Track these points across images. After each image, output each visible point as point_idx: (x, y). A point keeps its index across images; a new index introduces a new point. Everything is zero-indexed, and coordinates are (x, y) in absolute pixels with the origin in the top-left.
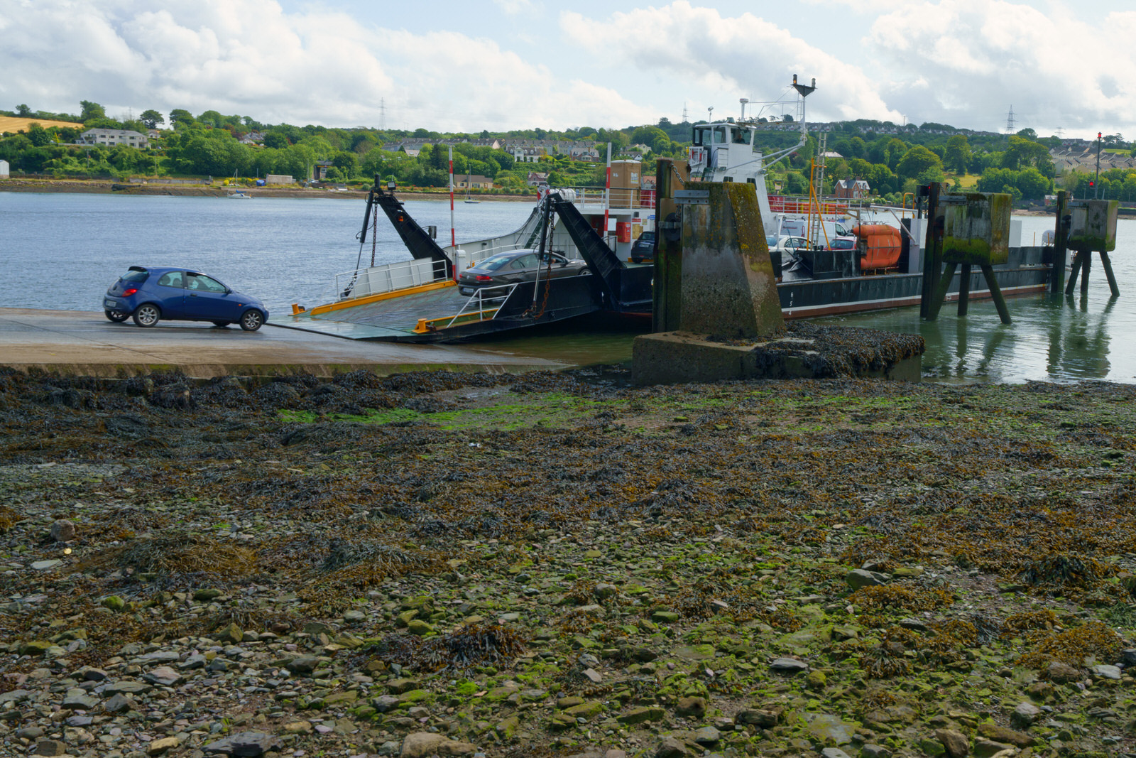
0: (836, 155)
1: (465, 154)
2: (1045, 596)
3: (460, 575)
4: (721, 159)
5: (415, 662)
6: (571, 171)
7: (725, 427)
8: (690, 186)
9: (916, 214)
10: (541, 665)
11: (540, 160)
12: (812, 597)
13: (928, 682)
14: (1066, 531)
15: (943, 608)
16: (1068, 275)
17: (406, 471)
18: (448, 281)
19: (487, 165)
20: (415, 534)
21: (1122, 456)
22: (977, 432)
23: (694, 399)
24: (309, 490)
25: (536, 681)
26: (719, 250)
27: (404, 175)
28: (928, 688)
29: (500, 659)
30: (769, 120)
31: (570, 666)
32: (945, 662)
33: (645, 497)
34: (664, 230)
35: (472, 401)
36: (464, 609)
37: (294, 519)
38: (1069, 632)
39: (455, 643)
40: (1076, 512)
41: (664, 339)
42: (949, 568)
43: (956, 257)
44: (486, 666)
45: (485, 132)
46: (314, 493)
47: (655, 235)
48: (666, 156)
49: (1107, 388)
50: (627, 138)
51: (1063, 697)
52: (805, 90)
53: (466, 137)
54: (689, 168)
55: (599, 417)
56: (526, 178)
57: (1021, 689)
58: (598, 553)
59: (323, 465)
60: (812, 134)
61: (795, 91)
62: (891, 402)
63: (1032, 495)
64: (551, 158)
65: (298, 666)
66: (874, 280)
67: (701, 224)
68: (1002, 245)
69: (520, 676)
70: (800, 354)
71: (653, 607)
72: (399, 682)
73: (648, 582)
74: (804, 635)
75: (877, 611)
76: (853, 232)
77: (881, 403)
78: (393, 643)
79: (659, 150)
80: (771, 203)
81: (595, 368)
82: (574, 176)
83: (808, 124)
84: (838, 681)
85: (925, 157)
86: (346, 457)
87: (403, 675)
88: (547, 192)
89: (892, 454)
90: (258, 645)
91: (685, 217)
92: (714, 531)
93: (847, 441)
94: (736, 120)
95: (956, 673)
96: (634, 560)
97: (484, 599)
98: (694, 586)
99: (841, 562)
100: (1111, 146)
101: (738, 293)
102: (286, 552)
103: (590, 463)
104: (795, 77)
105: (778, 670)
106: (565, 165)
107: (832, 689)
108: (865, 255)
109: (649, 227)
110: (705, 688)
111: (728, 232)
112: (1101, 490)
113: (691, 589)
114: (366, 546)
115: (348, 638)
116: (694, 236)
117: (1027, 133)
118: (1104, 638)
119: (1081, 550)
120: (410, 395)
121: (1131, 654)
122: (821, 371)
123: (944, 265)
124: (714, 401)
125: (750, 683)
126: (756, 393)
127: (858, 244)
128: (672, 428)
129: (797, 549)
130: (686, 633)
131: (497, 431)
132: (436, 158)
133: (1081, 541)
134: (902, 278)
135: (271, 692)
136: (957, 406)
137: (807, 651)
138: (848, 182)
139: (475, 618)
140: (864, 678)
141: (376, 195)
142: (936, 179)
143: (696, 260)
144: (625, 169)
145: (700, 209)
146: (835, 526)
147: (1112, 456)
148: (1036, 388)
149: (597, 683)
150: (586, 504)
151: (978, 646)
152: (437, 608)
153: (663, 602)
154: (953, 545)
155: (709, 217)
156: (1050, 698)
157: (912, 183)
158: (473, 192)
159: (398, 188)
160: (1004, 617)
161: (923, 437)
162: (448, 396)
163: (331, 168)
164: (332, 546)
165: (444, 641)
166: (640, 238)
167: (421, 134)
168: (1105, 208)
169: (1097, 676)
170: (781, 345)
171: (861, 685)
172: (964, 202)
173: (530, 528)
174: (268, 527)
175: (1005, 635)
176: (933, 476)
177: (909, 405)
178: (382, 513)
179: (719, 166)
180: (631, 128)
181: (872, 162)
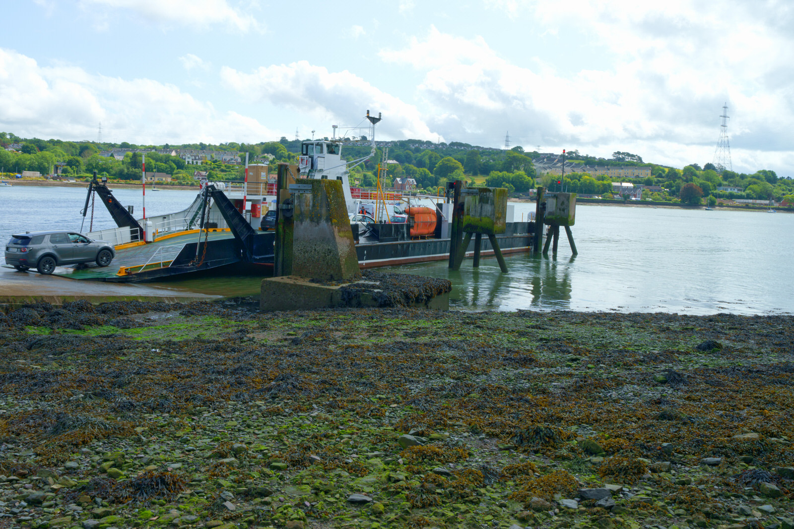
0: (395, 162)
1: (153, 159)
2: (529, 453)
3: (143, 438)
4: (320, 164)
5: (111, 497)
6: (223, 171)
7: (321, 339)
8: (299, 181)
9: (446, 200)
10: (195, 499)
11: (202, 163)
12: (376, 453)
13: (451, 511)
14: (543, 410)
15: (462, 461)
16: (544, 240)
17: (109, 368)
18: (140, 242)
19: (168, 166)
20: (114, 410)
21: (579, 360)
22: (485, 344)
23: (301, 320)
24: (44, 380)
25: (191, 509)
26: (318, 223)
27: (113, 172)
28: (451, 514)
29: (168, 495)
30: (351, 140)
31: (215, 499)
32: (463, 497)
33: (267, 386)
34: (283, 210)
35: (154, 321)
36: (145, 460)
37: (34, 399)
38: (544, 477)
39: (138, 484)
40: (549, 397)
41: (282, 281)
42: (466, 434)
43: (472, 228)
44: (159, 499)
45: (167, 145)
46: (47, 382)
47: (277, 212)
48: (285, 161)
49: (569, 315)
50: (259, 150)
51: (540, 521)
52: (374, 120)
53: (154, 148)
54: (299, 170)
55: (238, 332)
56: (193, 175)
57: (512, 515)
58: (235, 423)
59: (54, 363)
60: (379, 149)
61: (368, 120)
62: (430, 324)
63: (521, 385)
64: (209, 162)
65: (33, 499)
66: (419, 243)
67: (307, 206)
68: (501, 221)
69: (181, 506)
70: (370, 291)
71: (271, 460)
72: (100, 510)
73: (268, 443)
74: (370, 478)
75: (419, 463)
76: (405, 212)
77: (423, 324)
78: (97, 484)
79: (280, 157)
80: (352, 193)
81: (236, 299)
82: (225, 174)
83: (377, 142)
84: (392, 510)
85: (451, 164)
86: (70, 358)
87: (102, 506)
88: (207, 184)
89: (429, 358)
90: (6, 485)
91: (296, 201)
92: (312, 409)
93: (400, 349)
94: (330, 139)
95: (470, 505)
96: (259, 428)
97: (159, 453)
98: (298, 445)
99: (395, 430)
100: (572, 158)
101: (330, 251)
102: (28, 422)
103: (231, 363)
104: (368, 112)
105: (353, 502)
106: (219, 166)
107: (388, 515)
108: (413, 227)
109: (273, 207)
110: (304, 514)
111: (324, 211)
112: (566, 382)
113: (296, 448)
114: (81, 418)
115: (67, 480)
116: (302, 214)
117: (517, 149)
118: (567, 481)
119: (552, 422)
120: (113, 317)
121: (584, 492)
122: (384, 303)
123: (464, 234)
124: (313, 322)
125: (334, 511)
126: (341, 317)
127: (408, 220)
128: (286, 340)
129: (366, 421)
130: (292, 477)
131: (170, 341)
132: (134, 162)
133: (552, 416)
134: (436, 242)
135: (14, 517)
136: (472, 326)
137: (372, 489)
138: (402, 180)
139: (152, 467)
140: (409, 508)
141: (94, 185)
142: (459, 178)
143: (303, 229)
144: (257, 170)
145: (306, 196)
146: (391, 406)
147: (573, 360)
148: (524, 315)
149: (232, 511)
150: (228, 390)
151: (484, 486)
152: (127, 460)
153: (277, 456)
154: (469, 419)
155: (311, 202)
156: (532, 522)
157: (444, 180)
158: (157, 184)
159: (109, 181)
160: (501, 467)
161: (450, 346)
162: (138, 318)
163: (65, 167)
164: (58, 418)
165: (131, 482)
166: (267, 215)
167: (125, 146)
168: (568, 198)
169: (562, 507)
170: (358, 285)
171: (407, 513)
172: (477, 194)
173: (190, 406)
174: (16, 405)
175: (502, 478)
176: (456, 373)
177: (441, 325)
178: (92, 396)
179: (319, 168)
180: (262, 143)
181: (418, 167)
